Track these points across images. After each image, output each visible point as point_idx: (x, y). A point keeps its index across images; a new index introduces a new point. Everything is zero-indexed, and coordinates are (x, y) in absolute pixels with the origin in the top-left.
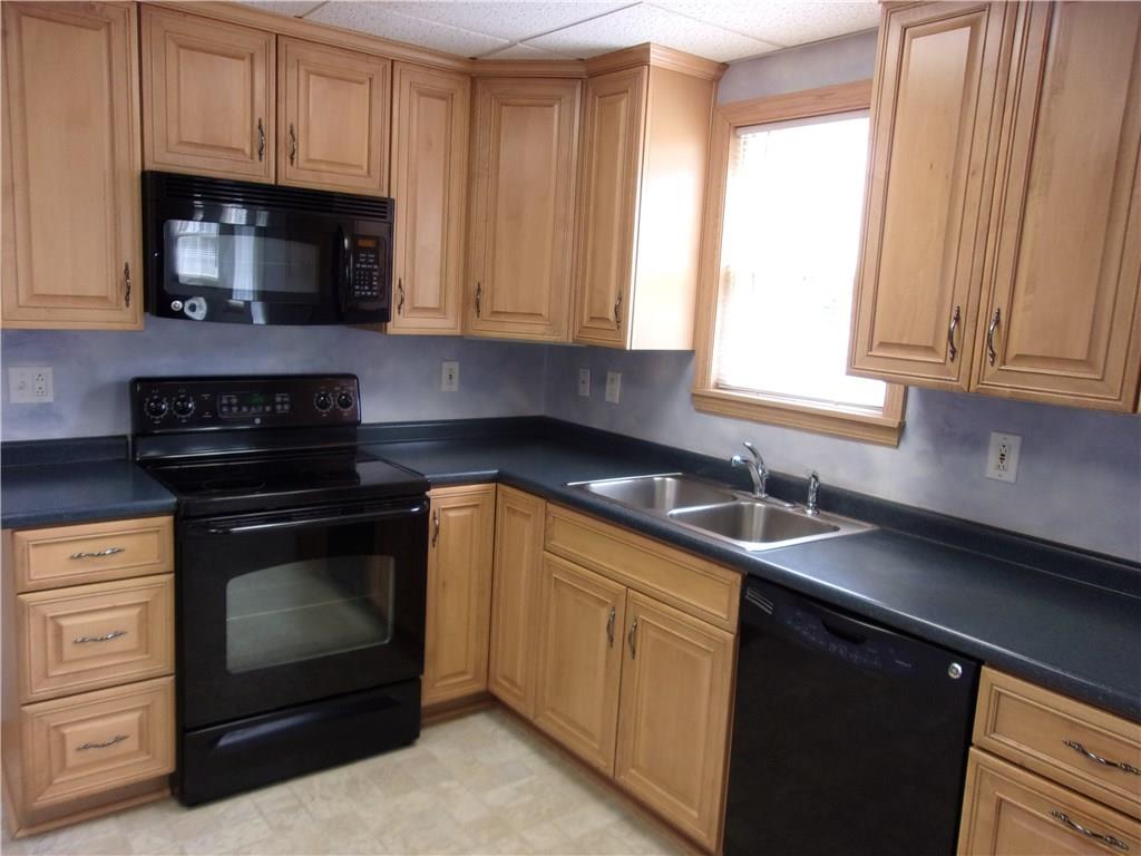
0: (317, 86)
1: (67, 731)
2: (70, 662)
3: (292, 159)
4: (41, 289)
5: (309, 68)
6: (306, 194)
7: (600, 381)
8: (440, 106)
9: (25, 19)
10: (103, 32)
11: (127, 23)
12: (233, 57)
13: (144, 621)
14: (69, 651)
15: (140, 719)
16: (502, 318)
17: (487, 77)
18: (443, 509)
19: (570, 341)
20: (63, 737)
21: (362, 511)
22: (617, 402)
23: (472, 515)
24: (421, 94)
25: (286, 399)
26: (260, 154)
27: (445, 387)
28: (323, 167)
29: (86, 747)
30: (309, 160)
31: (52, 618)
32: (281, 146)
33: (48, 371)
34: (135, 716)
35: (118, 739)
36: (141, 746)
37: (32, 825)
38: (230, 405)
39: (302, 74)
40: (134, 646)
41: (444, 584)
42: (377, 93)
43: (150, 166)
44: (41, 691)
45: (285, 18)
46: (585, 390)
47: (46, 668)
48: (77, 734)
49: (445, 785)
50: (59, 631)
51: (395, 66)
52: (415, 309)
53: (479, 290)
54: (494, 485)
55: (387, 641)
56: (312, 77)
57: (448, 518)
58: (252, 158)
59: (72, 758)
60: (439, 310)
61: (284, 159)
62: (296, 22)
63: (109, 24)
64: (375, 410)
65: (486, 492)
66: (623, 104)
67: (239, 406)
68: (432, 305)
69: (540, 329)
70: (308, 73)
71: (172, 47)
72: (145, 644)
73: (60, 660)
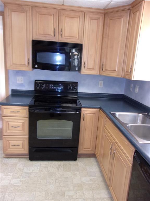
0: (67, 20)
1: (10, 142)
2: (10, 130)
3: (61, 36)
4: (14, 63)
5: (65, 16)
6: (63, 43)
7: (134, 87)
8: (96, 22)
9: (12, 12)
10: (25, 13)
11: (30, 11)
12: (50, 15)
13: (23, 125)
14: (10, 128)
15: (22, 143)
16: (107, 71)
17: (108, 13)
18: (86, 113)
19: (122, 77)
20: (9, 143)
21: (65, 111)
22: (137, 93)
23: (93, 116)
24: (91, 19)
25: (63, 86)
26: (55, 35)
27: (100, 86)
28: (68, 38)
29: (13, 145)
30: (65, 36)
31: (7, 122)
32: (59, 33)
33: (23, 78)
34: (21, 142)
35: (18, 145)
36: (22, 147)
37: (6, 156)
38: (52, 86)
39: (64, 17)
40: (21, 130)
41: (86, 129)
42: (81, 20)
43: (34, 39)
44: (5, 134)
45: (60, 5)
46: (132, 89)
47: (7, 130)
48: (12, 143)
49: (76, 172)
50: (9, 124)
51: (85, 13)
52: (88, 69)
53: (103, 65)
54: (99, 109)
55: (71, 139)
56: (66, 18)
57: (87, 115)
58: (53, 36)
59: (11, 147)
60: (93, 69)
61: (60, 36)
62: (62, 6)
63: (26, 11)
64: (82, 90)
65: (97, 111)
66: (138, 14)
67: (53, 87)
68: (92, 68)
69: (115, 74)
70: (65, 17)
71: (38, 14)
72: (23, 130)
73: (9, 130)
